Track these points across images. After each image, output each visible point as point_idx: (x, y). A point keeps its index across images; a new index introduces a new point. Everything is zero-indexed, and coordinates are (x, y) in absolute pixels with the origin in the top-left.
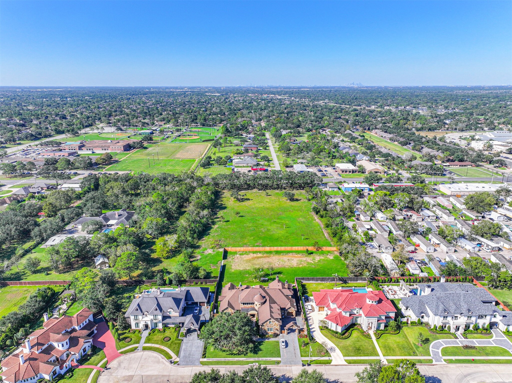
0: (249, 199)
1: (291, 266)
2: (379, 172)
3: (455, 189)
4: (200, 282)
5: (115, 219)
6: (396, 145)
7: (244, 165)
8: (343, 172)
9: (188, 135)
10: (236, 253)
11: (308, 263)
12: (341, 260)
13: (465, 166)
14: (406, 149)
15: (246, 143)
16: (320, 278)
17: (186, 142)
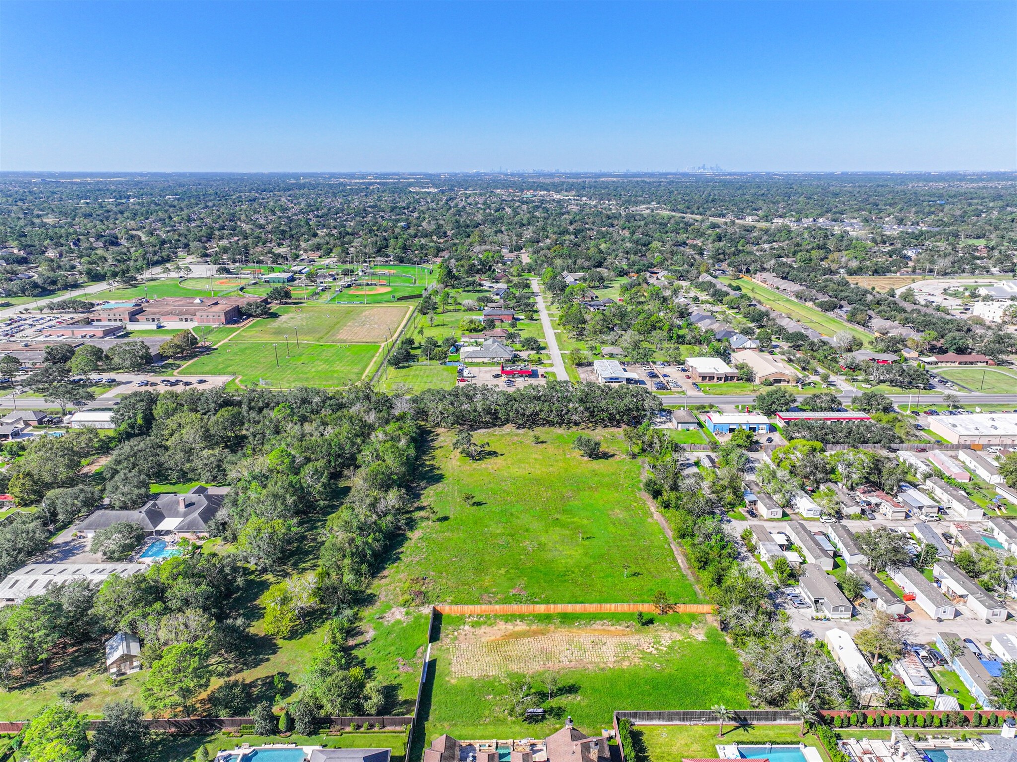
0: (494, 453)
1: (602, 665)
2: (784, 381)
3: (967, 429)
4: (366, 725)
5: (176, 514)
6: (810, 309)
7: (486, 360)
8: (704, 378)
9: (368, 284)
10: (461, 620)
11: (645, 656)
12: (725, 643)
13: (972, 363)
14: (832, 320)
15: (488, 304)
16: (677, 714)
17: (362, 302)
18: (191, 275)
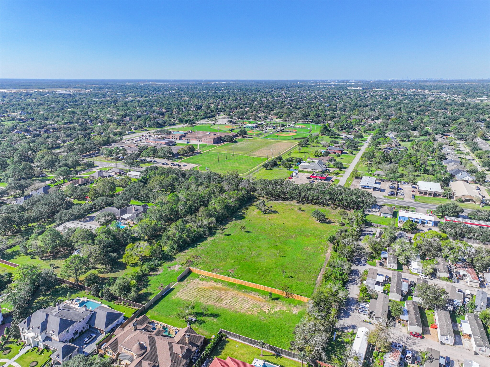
7: (309, 170)
8: (421, 193)
9: (287, 131)
11: (261, 312)
15: (335, 145)
17: (277, 139)
18: (217, 123)
